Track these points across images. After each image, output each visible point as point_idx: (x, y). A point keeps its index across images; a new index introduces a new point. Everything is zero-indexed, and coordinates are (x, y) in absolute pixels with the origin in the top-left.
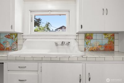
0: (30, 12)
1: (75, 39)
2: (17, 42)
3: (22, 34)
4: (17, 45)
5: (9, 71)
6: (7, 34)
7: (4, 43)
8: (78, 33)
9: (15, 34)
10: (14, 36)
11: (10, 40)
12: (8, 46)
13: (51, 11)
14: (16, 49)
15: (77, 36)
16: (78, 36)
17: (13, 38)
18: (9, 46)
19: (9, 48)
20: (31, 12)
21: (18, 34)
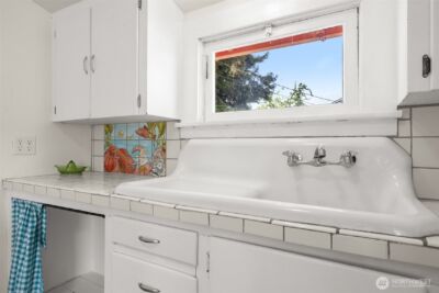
0: (200, 44)
1: (391, 137)
2: (164, 150)
3: (179, 121)
4: (165, 160)
5: (115, 243)
6: (142, 126)
7: (134, 151)
8: (411, 107)
9: (161, 125)
10: (157, 131)
11: (147, 144)
12: (144, 162)
13: (273, 26)
14: (161, 171)
15: (399, 119)
16: (410, 119)
17: (154, 137)
18: (146, 161)
19: (145, 169)
20: (205, 43)
21: (168, 124)
